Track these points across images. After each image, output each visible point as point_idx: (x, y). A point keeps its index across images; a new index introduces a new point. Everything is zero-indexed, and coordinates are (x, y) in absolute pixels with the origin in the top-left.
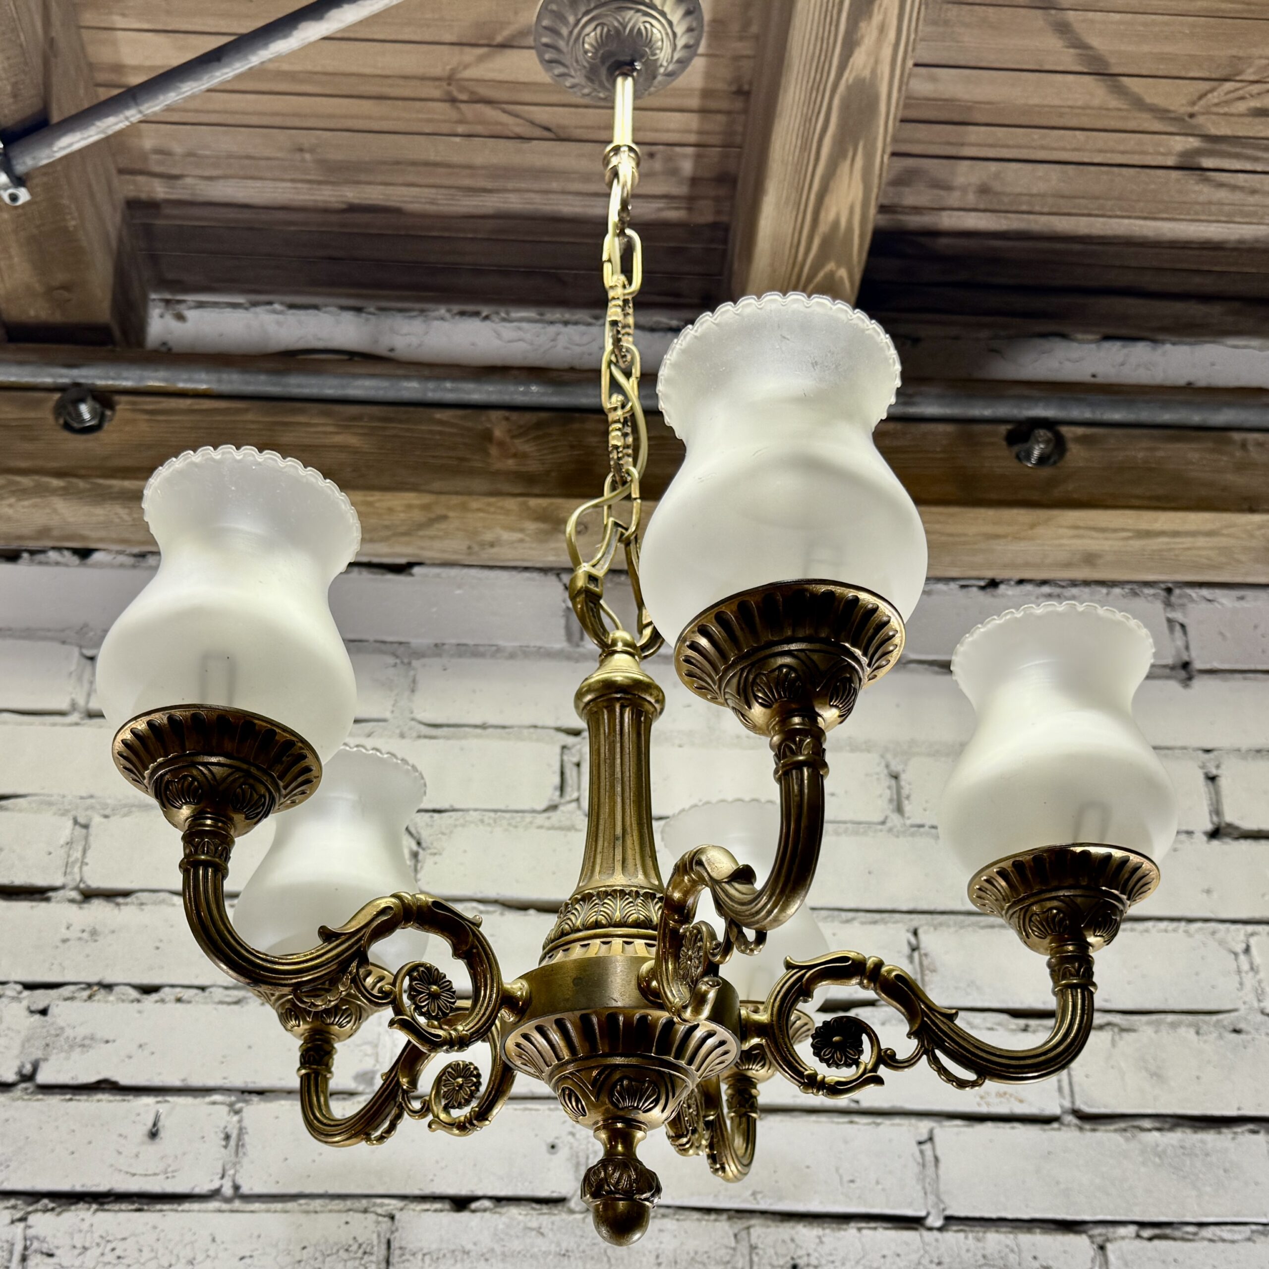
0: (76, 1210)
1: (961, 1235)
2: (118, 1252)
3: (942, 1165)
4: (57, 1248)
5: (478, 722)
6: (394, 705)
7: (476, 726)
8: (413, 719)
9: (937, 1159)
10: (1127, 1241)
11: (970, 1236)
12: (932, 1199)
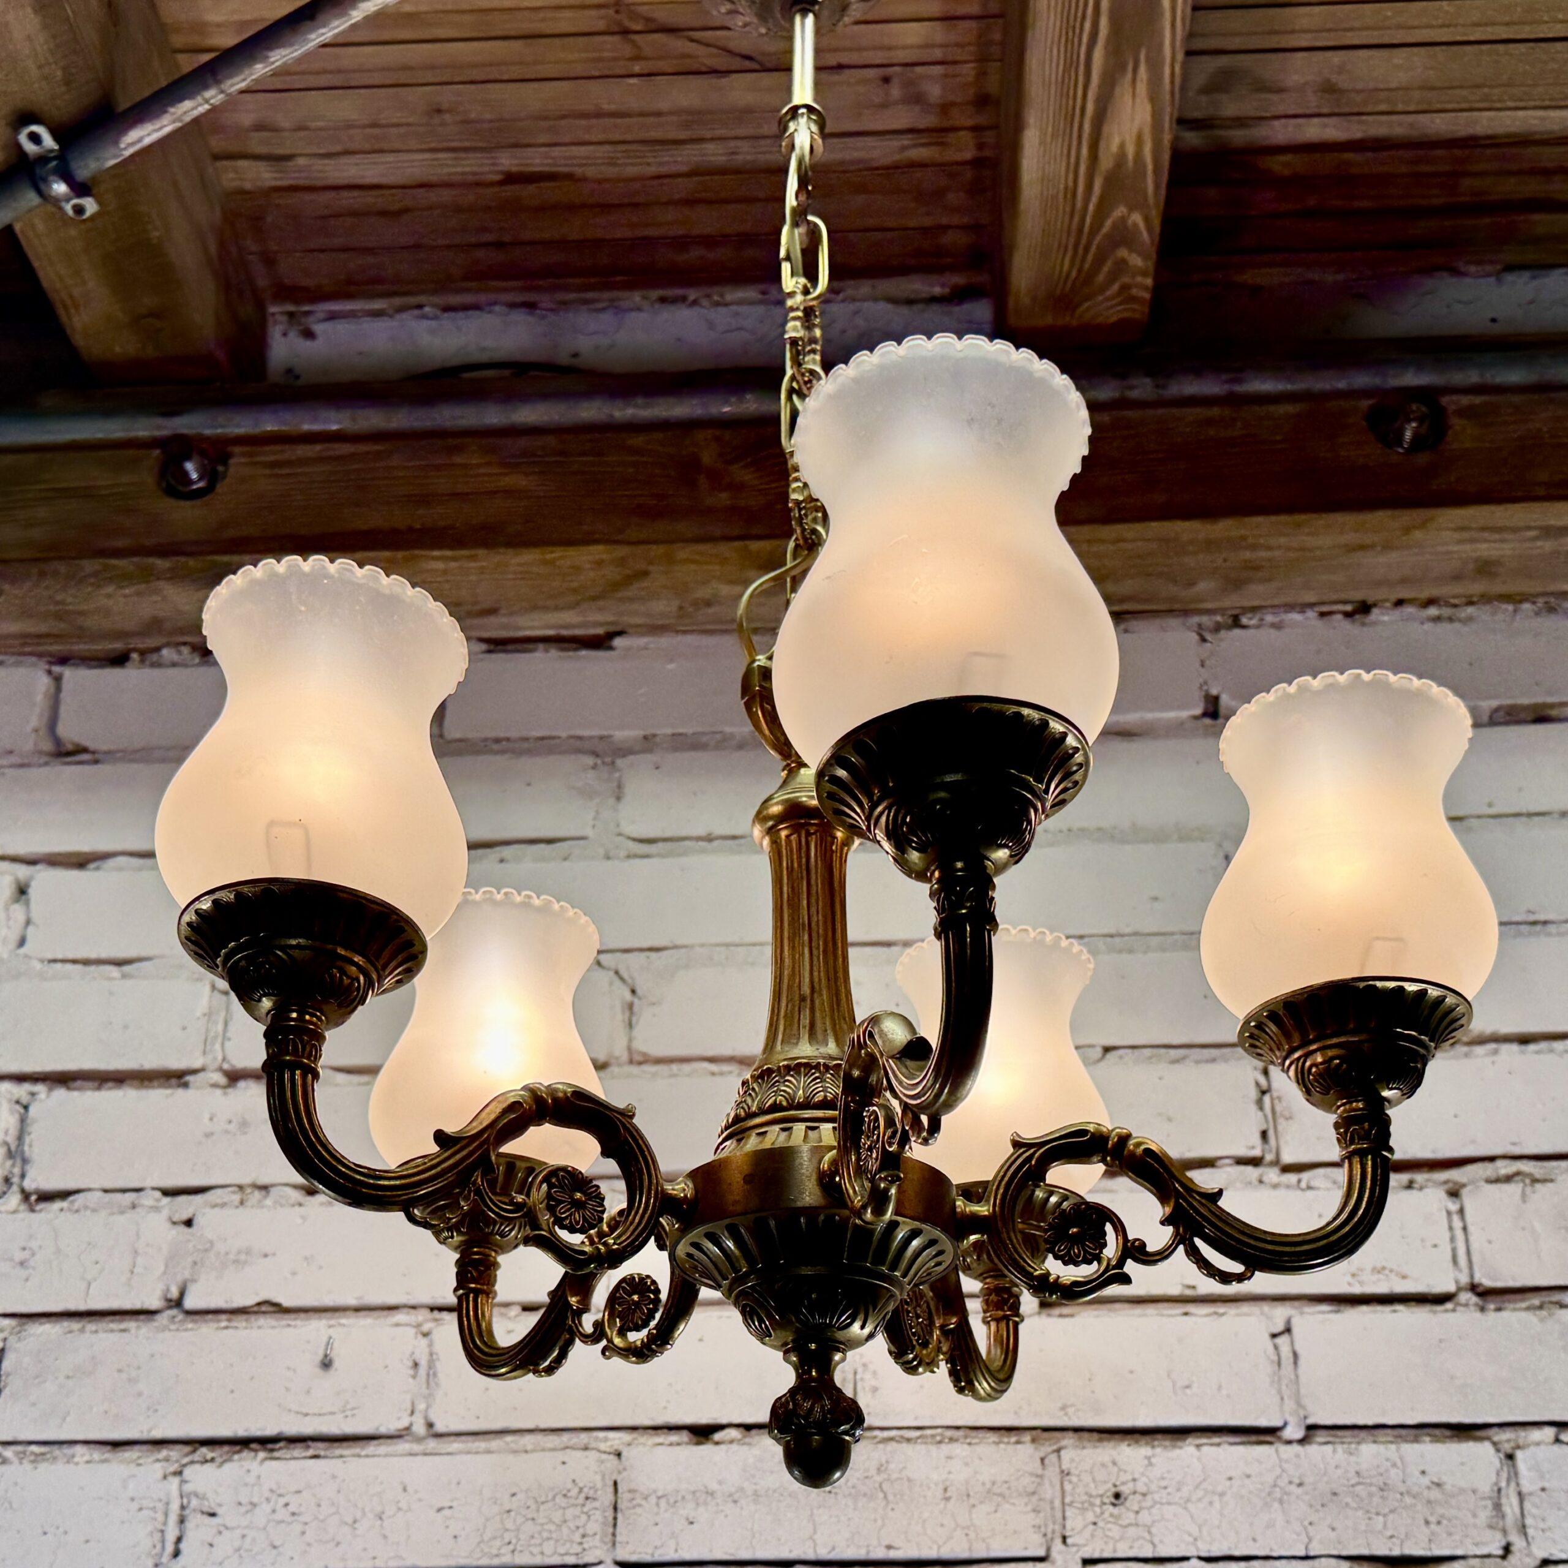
0: (240, 1460)
1: (1329, 1448)
2: (292, 1508)
3: (1302, 1362)
4: (220, 1505)
5: (701, 832)
6: (595, 819)
7: (699, 839)
8: (620, 834)
9: (1295, 1355)
10: (1542, 1447)
11: (1340, 1448)
12: (1290, 1405)
